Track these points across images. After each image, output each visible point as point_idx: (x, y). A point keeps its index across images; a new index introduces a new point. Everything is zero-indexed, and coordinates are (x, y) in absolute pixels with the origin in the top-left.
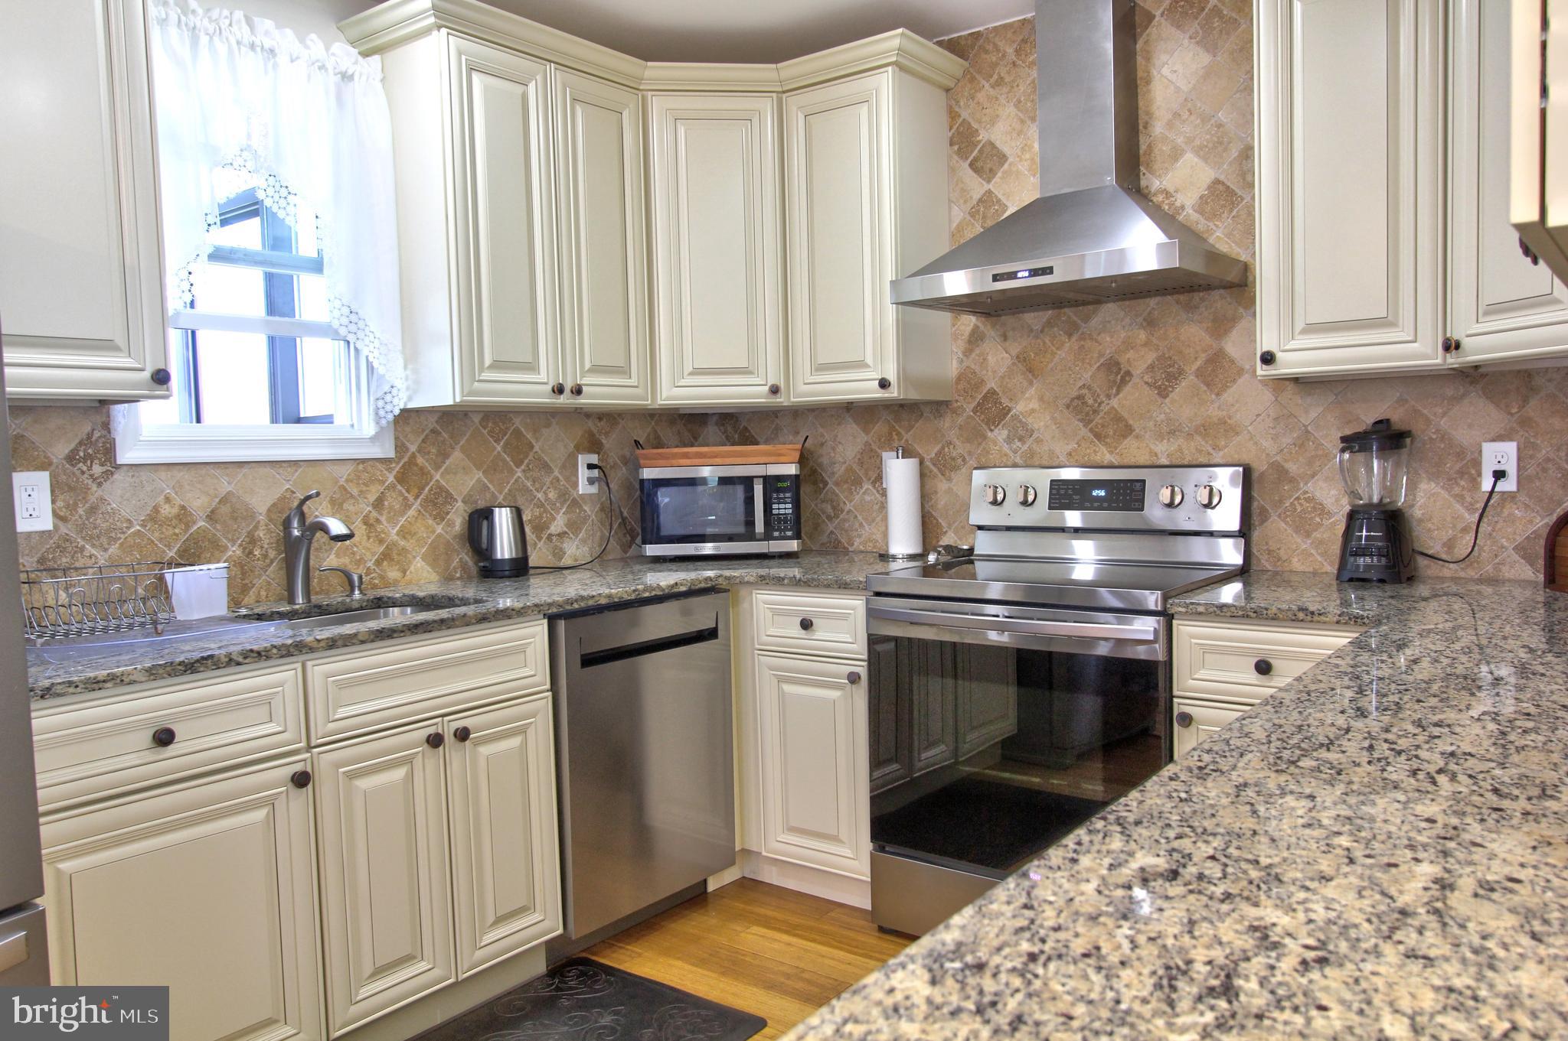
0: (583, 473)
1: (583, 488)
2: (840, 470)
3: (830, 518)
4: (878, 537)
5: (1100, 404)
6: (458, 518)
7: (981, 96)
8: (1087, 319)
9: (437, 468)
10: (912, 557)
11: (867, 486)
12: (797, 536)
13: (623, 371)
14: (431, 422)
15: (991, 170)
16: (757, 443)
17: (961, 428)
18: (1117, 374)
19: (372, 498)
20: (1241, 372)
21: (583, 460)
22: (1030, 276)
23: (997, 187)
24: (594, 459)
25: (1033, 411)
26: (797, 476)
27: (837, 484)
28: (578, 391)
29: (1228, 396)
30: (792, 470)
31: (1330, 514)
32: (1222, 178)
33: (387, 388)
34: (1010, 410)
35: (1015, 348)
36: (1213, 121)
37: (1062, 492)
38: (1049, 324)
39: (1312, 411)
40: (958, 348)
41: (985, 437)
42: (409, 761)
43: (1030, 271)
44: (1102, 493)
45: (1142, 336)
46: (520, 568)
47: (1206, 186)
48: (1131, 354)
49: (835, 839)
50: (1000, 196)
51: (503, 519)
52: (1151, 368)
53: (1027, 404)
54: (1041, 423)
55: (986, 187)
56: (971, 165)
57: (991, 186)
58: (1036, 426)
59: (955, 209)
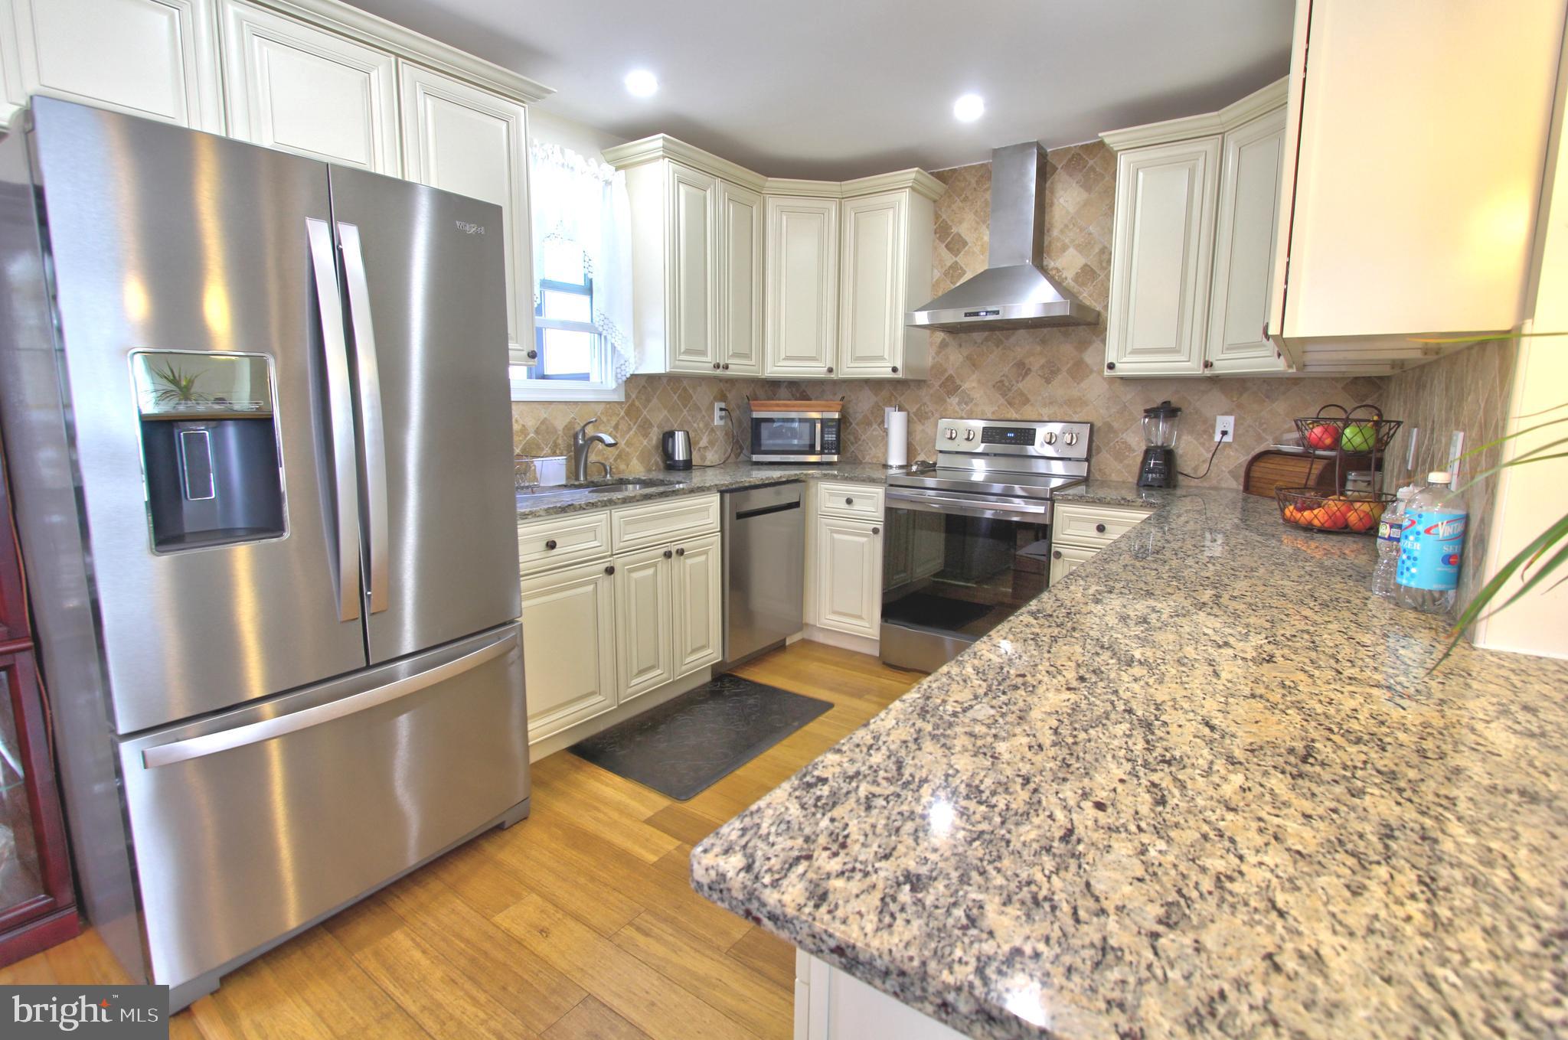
0: (717, 414)
1: (717, 422)
2: (859, 417)
3: (852, 443)
4: (880, 455)
5: (1012, 386)
6: (655, 435)
7: (954, 207)
8: (1007, 338)
9: (645, 407)
10: (901, 467)
11: (875, 426)
12: (838, 453)
13: (748, 356)
14: (643, 382)
15: (958, 250)
16: (809, 399)
17: (932, 396)
18: (1023, 370)
19: (613, 423)
20: (1092, 371)
21: (718, 405)
22: (986, 315)
23: (961, 259)
24: (723, 405)
25: (974, 388)
26: (839, 420)
27: (857, 424)
28: (726, 367)
29: (1083, 385)
30: (836, 416)
31: (1134, 451)
32: (1089, 264)
33: (622, 362)
34: (960, 387)
35: (966, 352)
36: (1086, 231)
37: (991, 433)
38: (986, 339)
39: (1128, 395)
40: (932, 351)
41: (945, 401)
42: (655, 565)
43: (987, 312)
44: (1011, 435)
45: (1039, 348)
46: (688, 465)
47: (1080, 268)
48: (1032, 359)
49: (860, 617)
50: (962, 266)
51: (680, 438)
52: (1042, 367)
53: (970, 384)
54: (978, 395)
55: (955, 259)
56: (946, 246)
57: (957, 259)
58: (975, 397)
59: (936, 271)
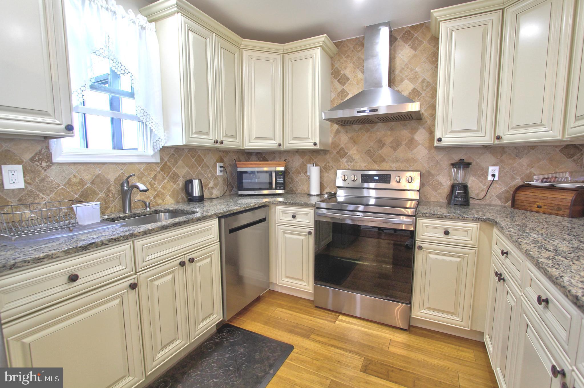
0: (218, 169)
1: (219, 173)
2: (294, 169)
3: (290, 183)
4: (306, 189)
5: (375, 152)
6: (181, 183)
7: (342, 60)
8: (372, 128)
9: (174, 166)
10: (318, 195)
11: (302, 174)
12: (284, 189)
13: (234, 137)
14: (172, 151)
15: (344, 83)
16: (268, 161)
17: (332, 158)
18: (381, 144)
19: (152, 176)
20: (419, 144)
21: (219, 164)
22: (370, 112)
23: (346, 87)
24: (222, 164)
25: (355, 154)
26: (284, 171)
27: (293, 173)
28: (222, 143)
29: (414, 151)
30: (282, 169)
31: (443, 185)
32: (416, 88)
33: (157, 139)
34: (347, 153)
35: (350, 136)
36: (414, 71)
37: (365, 177)
38: (360, 129)
39: (439, 156)
40: (332, 135)
41: (339, 161)
42: (173, 272)
43: (370, 110)
44: (377, 178)
45: (389, 133)
46: (201, 199)
47: (411, 90)
48: (386, 138)
49: (301, 280)
50: (347, 90)
51: (196, 183)
52: (392, 142)
53: (353, 152)
54: (357, 157)
55: (343, 87)
56: (338, 81)
57: (344, 87)
58: (355, 158)
59: (333, 94)
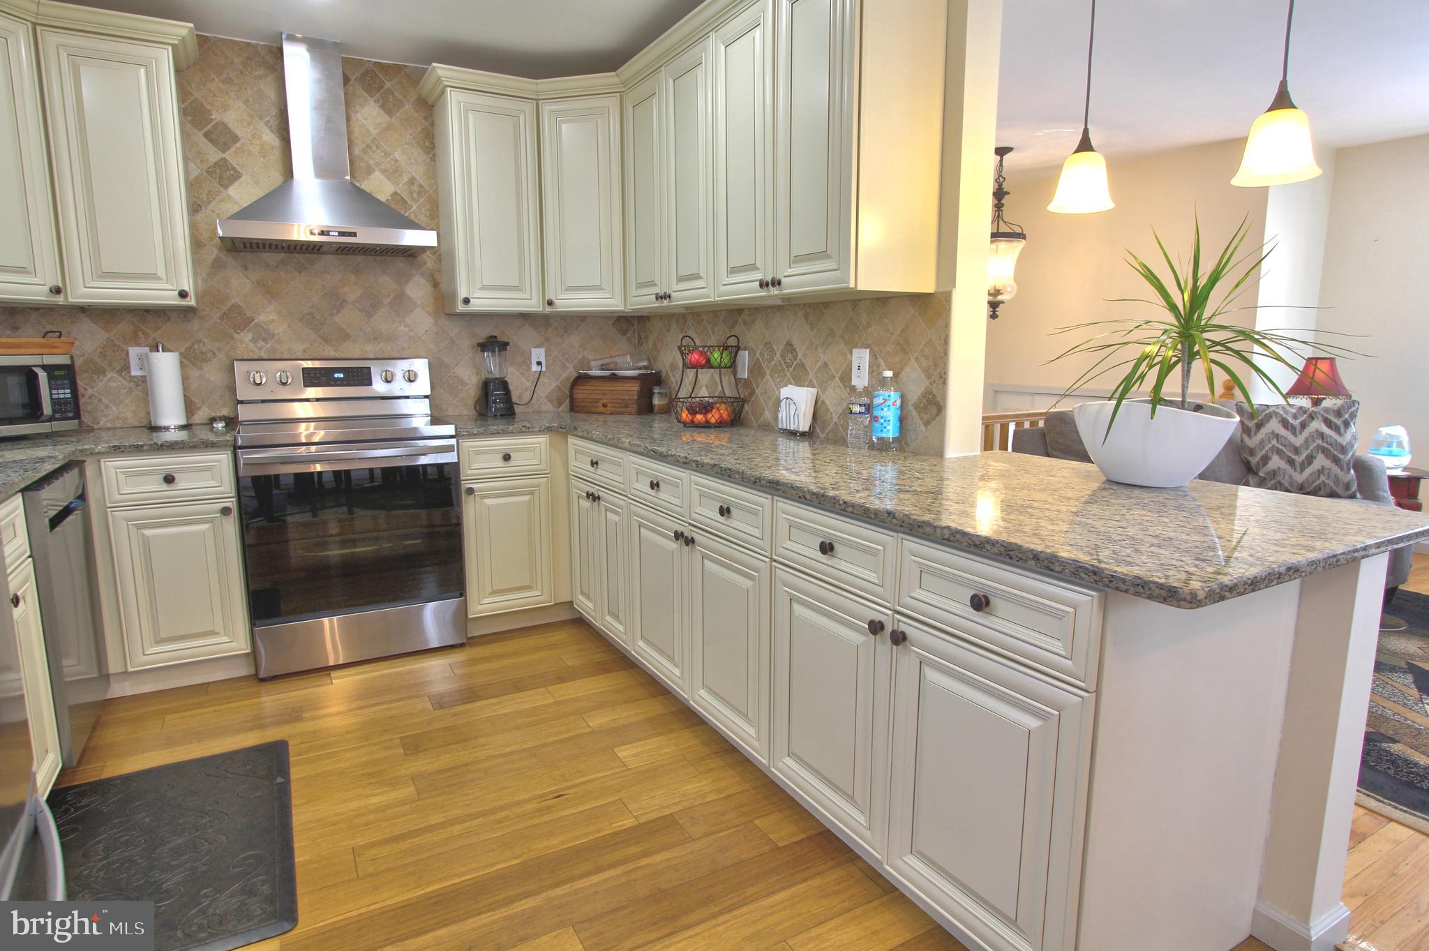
4: (129, 415)
5: (325, 320)
7: (211, 86)
10: (179, 428)
12: (77, 416)
15: (225, 144)
17: (209, 330)
18: (337, 301)
20: (415, 306)
22: (339, 235)
23: (232, 157)
25: (272, 321)
26: (71, 366)
29: (408, 320)
30: (66, 360)
32: (399, 192)
34: (253, 320)
35: (255, 278)
36: (392, 156)
37: (312, 375)
41: (232, 338)
43: (339, 232)
44: (342, 376)
45: (353, 278)
47: (389, 194)
48: (346, 289)
49: (212, 633)
50: (234, 165)
52: (360, 299)
53: (268, 315)
54: (280, 328)
55: (221, 155)
56: (206, 136)
57: (226, 155)
58: (276, 331)
59: (192, 166)
